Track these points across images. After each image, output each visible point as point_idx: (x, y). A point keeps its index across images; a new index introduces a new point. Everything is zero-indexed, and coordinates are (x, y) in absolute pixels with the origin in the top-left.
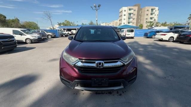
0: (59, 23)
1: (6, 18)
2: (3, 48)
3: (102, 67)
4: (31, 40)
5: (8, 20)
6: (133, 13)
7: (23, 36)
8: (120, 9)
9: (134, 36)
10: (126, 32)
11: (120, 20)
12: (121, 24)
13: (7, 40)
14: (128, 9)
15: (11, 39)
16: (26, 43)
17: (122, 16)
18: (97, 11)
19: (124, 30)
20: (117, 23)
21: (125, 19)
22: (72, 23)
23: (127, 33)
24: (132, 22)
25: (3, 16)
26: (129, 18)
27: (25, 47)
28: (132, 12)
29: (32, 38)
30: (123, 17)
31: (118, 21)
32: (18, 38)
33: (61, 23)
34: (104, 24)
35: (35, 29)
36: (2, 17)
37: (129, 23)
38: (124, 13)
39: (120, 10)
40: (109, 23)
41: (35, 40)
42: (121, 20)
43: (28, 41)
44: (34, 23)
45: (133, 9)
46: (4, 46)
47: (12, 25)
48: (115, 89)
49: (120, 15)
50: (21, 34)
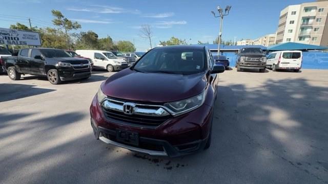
0: (162, 41)
1: (97, 37)
2: (74, 75)
3: (131, 112)
4: (113, 67)
5: (100, 40)
6: (314, 18)
7: (104, 61)
8: (282, 10)
9: (299, 66)
10: (280, 57)
11: (278, 34)
12: (281, 40)
13: (79, 65)
14: (303, 8)
15: (84, 65)
16: (106, 71)
17: (284, 24)
18: (222, 18)
19: (276, 54)
20: (272, 39)
21: (292, 30)
22: (181, 42)
23: (283, 60)
24: (310, 37)
25: (95, 34)
26: (302, 29)
27: (103, 77)
28: (314, 15)
29: (114, 64)
30: (288, 26)
31: (275, 35)
32: (98, 63)
33: (164, 42)
34: (243, 41)
35: (130, 51)
36: (94, 36)
37: (301, 38)
38: (290, 17)
39: (282, 13)
40: (253, 40)
41: (118, 67)
42: (282, 32)
43: (110, 68)
44: (130, 43)
45: (316, 8)
46: (76, 73)
47: (103, 46)
48: (151, 154)
49: (281, 22)
50: (103, 59)
